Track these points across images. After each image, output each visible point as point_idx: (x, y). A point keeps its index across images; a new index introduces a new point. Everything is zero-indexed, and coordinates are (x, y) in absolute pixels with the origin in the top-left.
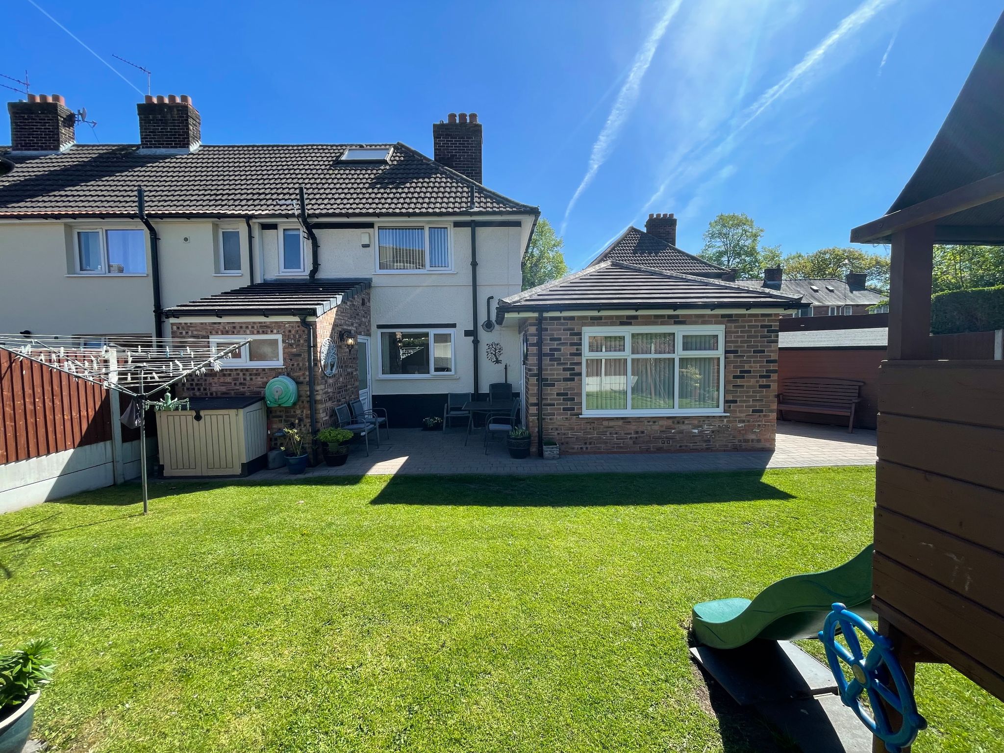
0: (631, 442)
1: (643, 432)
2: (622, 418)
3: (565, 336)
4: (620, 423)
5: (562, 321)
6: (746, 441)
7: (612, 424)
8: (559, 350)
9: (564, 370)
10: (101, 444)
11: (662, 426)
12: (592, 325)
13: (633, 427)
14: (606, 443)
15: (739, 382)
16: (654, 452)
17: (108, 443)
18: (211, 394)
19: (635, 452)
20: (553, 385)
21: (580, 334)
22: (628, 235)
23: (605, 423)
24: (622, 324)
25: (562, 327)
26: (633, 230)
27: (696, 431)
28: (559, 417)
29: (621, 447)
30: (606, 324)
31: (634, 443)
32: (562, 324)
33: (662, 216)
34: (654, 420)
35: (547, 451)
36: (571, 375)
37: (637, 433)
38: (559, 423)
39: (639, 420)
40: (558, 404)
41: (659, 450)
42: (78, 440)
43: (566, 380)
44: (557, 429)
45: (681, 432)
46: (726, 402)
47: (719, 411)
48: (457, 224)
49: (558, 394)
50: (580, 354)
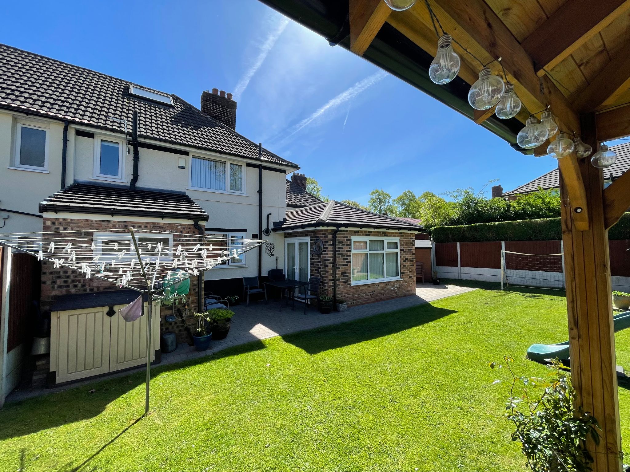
0: (370, 297)
1: (375, 291)
2: (367, 285)
3: (344, 241)
4: (366, 287)
5: (343, 232)
6: (408, 291)
7: (363, 288)
8: (342, 248)
9: (344, 259)
11: (381, 287)
12: (355, 235)
13: (371, 289)
14: (361, 299)
15: (405, 264)
16: (379, 301)
19: (372, 302)
20: (339, 268)
21: (350, 240)
23: (361, 288)
24: (367, 235)
25: (343, 236)
27: (392, 288)
28: (342, 287)
29: (367, 300)
30: (360, 235)
31: (372, 297)
32: (343, 234)
34: (378, 284)
35: (342, 307)
36: (347, 262)
37: (373, 292)
38: (342, 290)
39: (373, 285)
40: (342, 279)
41: (381, 300)
43: (345, 265)
44: (341, 294)
45: (388, 289)
46: (401, 273)
47: (398, 278)
48: (248, 165)
49: (342, 274)
50: (350, 251)
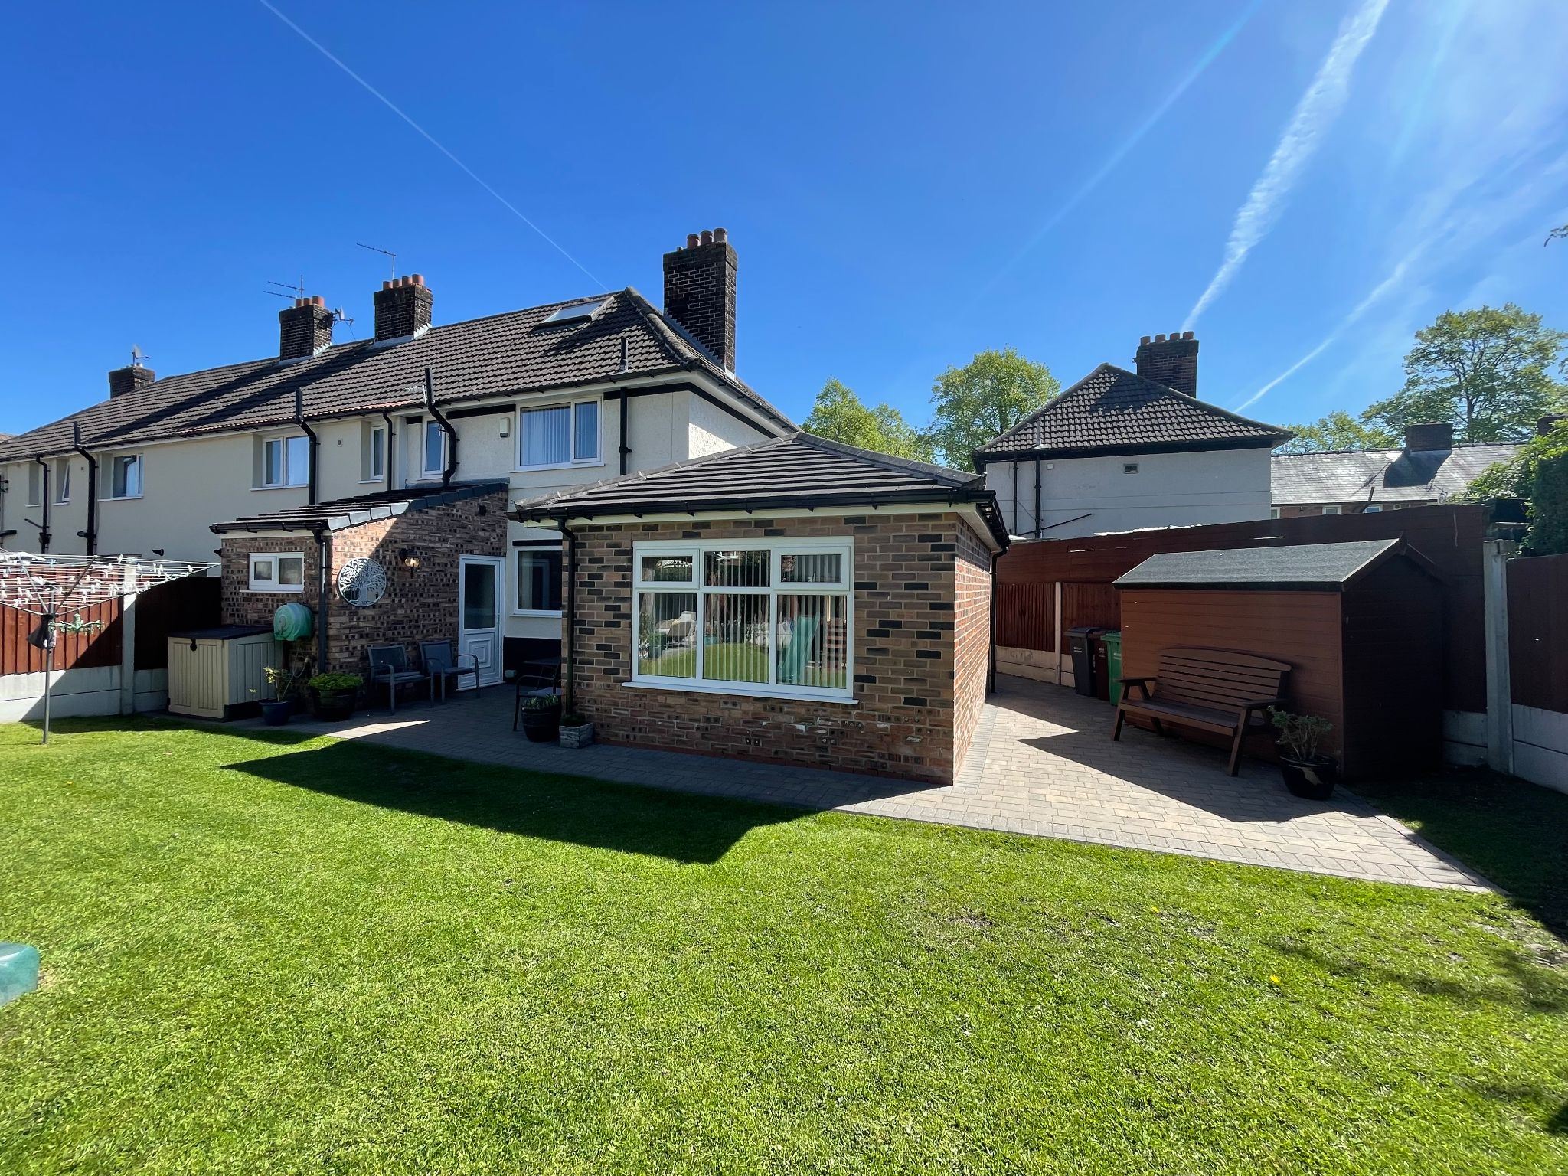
0: (698, 735)
1: (716, 720)
2: (686, 693)
3: (608, 555)
4: (682, 700)
5: (605, 532)
6: (897, 758)
7: (670, 700)
8: (600, 577)
9: (608, 608)
10: (107, 668)
11: (745, 713)
12: (646, 538)
13: (701, 710)
14: (661, 732)
15: (879, 642)
16: (734, 757)
17: (116, 669)
18: (247, 622)
19: (703, 754)
20: (592, 632)
21: (630, 552)
22: (1093, 379)
23: (661, 699)
24: (687, 535)
25: (605, 542)
26: (1108, 369)
27: (802, 727)
28: (599, 683)
29: (683, 742)
30: (663, 537)
31: (704, 737)
32: (605, 537)
33: (1181, 337)
34: (734, 700)
36: (616, 616)
37: (707, 720)
38: (597, 693)
39: (711, 698)
40: (598, 663)
41: (742, 754)
42: (71, 661)
43: (609, 624)
44: (595, 702)
45: (778, 726)
46: (857, 678)
47: (845, 695)
48: (609, 395)
49: (599, 647)
50: (630, 585)
